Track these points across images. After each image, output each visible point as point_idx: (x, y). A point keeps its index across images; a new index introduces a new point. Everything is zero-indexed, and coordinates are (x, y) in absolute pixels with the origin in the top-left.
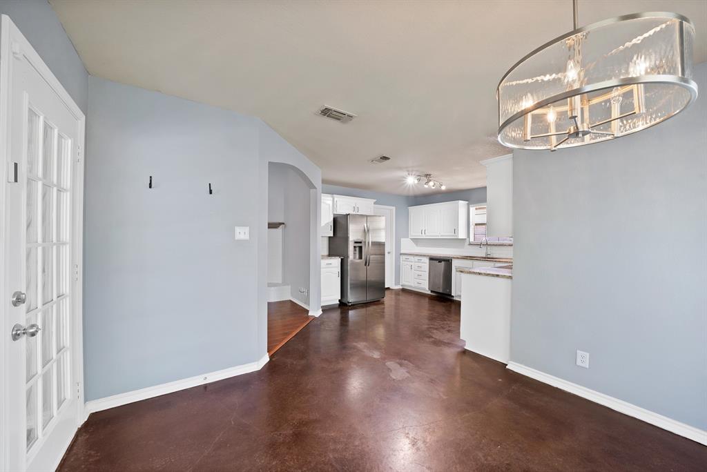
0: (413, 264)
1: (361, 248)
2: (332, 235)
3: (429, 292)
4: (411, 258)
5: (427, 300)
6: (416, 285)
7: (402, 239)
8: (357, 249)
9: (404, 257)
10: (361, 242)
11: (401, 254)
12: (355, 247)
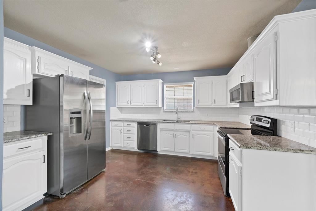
0: (122, 128)
1: (79, 120)
2: (31, 103)
3: (137, 150)
4: (121, 124)
5: (136, 156)
6: (125, 145)
7: (111, 108)
8: (74, 121)
9: (114, 123)
10: (79, 113)
11: (110, 120)
12: (71, 118)
